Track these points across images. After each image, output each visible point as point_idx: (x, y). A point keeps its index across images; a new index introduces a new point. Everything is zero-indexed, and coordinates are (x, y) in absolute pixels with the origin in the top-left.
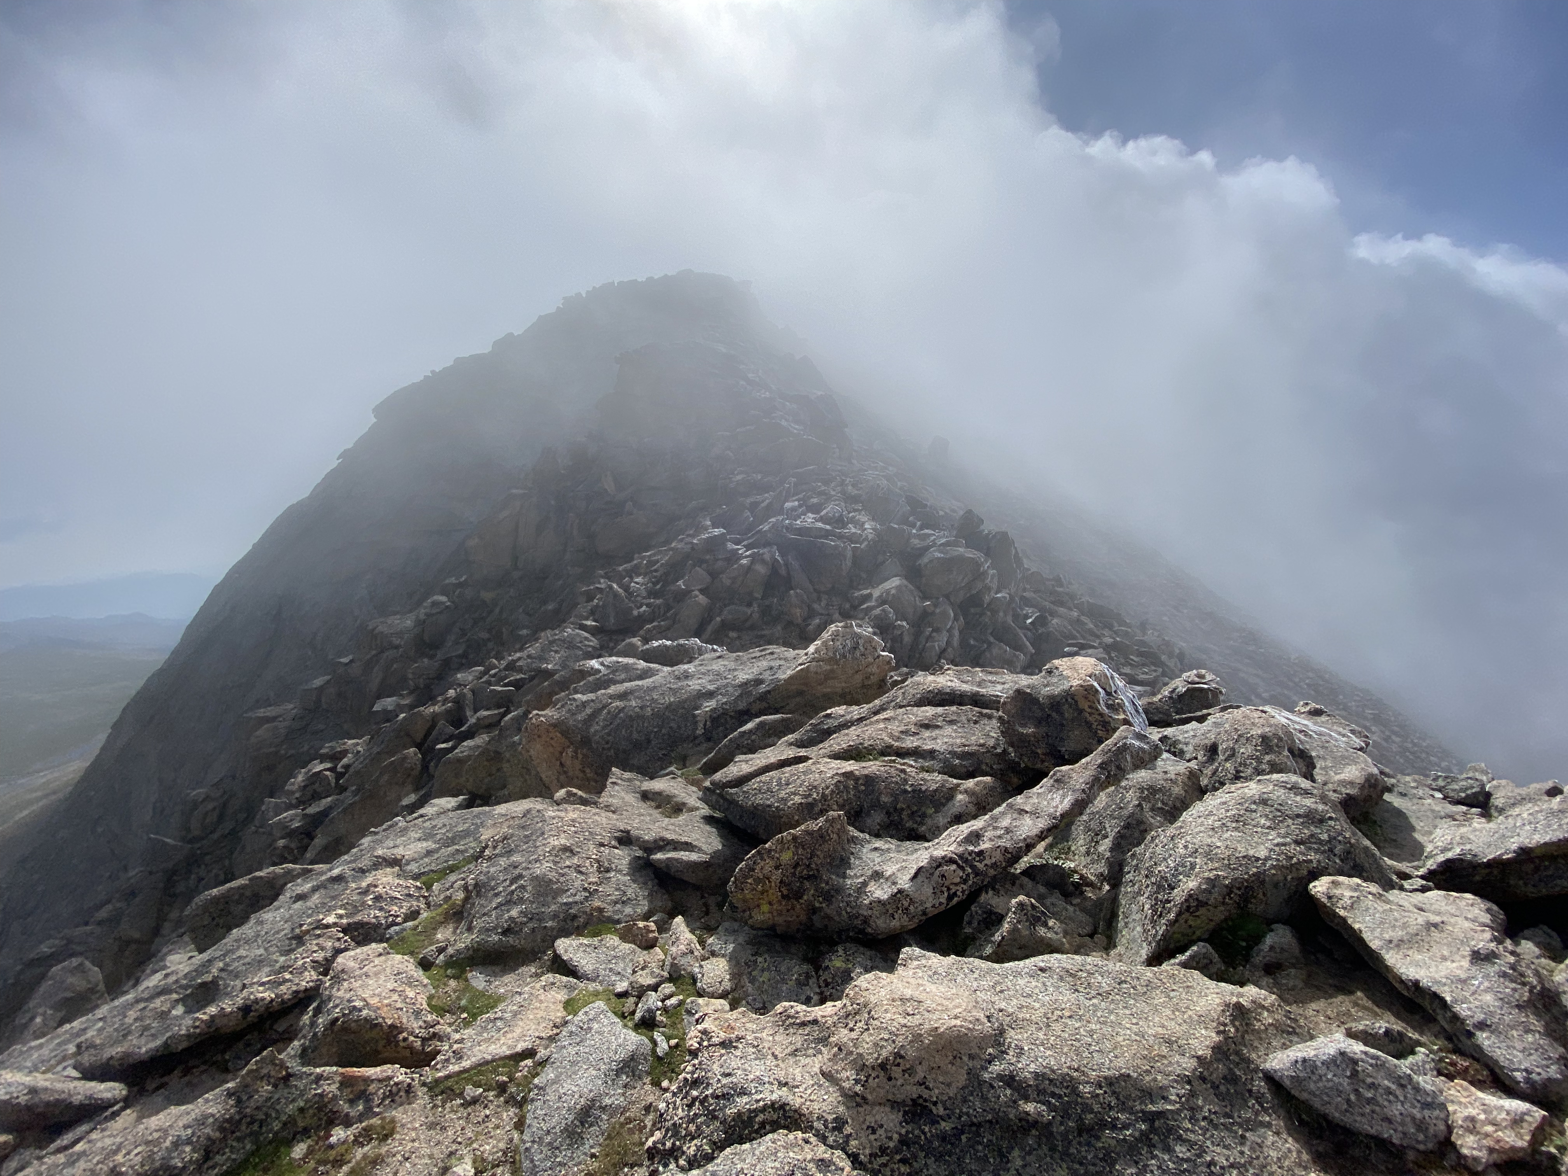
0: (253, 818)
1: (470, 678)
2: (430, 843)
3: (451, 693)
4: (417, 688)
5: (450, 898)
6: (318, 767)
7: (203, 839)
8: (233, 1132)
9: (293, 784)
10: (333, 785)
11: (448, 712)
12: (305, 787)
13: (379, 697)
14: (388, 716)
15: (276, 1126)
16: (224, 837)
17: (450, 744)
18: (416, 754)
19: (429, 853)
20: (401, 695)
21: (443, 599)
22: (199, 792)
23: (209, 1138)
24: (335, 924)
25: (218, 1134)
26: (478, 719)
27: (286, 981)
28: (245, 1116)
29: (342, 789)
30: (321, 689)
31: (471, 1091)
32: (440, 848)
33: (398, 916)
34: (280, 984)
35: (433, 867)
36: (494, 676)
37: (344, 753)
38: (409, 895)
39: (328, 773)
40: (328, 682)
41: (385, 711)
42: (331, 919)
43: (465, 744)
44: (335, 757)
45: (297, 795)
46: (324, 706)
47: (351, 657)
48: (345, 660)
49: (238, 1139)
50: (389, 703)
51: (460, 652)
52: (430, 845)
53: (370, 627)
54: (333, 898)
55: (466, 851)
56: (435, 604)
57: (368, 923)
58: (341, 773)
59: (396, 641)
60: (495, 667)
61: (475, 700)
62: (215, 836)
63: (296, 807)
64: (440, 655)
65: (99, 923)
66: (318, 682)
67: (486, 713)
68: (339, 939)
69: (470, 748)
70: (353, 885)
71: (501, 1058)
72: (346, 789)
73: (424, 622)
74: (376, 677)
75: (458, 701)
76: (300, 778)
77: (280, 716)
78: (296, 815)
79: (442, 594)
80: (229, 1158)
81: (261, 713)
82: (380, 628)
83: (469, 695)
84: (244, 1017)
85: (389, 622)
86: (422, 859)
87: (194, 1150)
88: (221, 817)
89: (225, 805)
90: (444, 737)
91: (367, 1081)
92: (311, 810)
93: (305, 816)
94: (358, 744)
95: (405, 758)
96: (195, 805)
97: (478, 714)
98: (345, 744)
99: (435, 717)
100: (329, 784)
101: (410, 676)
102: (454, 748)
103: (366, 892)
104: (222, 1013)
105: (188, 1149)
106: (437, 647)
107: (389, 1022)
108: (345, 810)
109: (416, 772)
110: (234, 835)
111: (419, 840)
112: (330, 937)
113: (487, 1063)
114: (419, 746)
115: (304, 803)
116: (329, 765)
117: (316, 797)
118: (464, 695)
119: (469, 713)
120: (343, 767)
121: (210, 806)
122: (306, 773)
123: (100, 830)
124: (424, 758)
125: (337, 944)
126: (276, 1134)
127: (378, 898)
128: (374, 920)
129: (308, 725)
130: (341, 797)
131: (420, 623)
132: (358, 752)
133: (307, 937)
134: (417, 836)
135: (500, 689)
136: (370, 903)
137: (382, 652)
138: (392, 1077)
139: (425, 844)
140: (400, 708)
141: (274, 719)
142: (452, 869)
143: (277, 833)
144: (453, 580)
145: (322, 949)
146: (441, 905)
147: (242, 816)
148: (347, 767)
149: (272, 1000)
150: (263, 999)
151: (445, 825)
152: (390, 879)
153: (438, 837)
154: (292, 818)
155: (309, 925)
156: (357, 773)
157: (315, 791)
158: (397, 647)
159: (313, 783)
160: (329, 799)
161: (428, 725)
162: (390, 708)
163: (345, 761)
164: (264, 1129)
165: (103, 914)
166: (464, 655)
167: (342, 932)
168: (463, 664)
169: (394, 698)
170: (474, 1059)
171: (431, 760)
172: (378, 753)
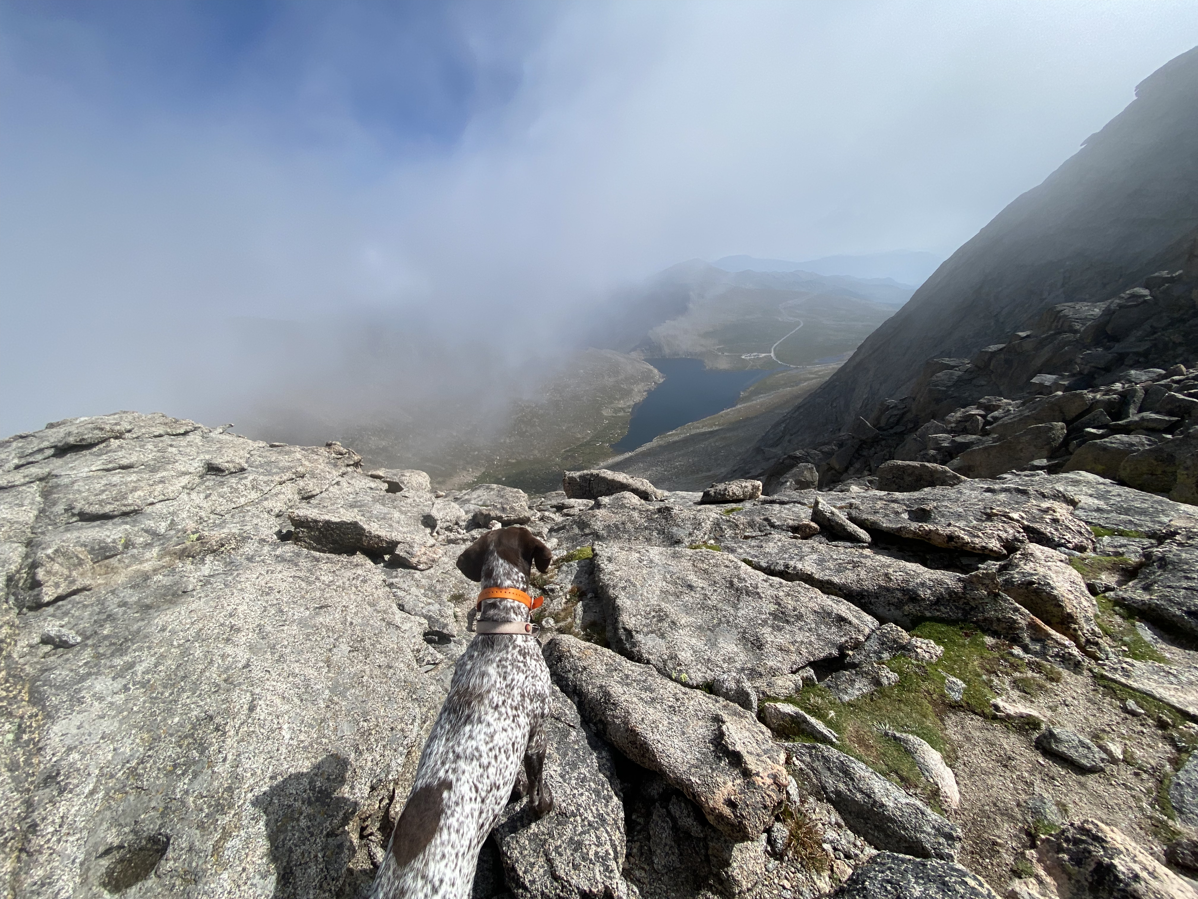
0: (917, 430)
1: (1144, 378)
2: (1102, 503)
3: (1118, 386)
4: (1080, 373)
5: (1122, 554)
6: (974, 411)
7: (884, 430)
8: (954, 601)
9: (953, 416)
10: (980, 427)
11: (1110, 402)
12: (960, 421)
13: (1040, 372)
14: (1043, 389)
15: (980, 616)
16: (896, 433)
17: (1101, 431)
18: (1062, 429)
19: (1099, 510)
20: (1062, 375)
21: (1145, 292)
22: (892, 401)
23: (941, 594)
24: (1018, 521)
25: (947, 596)
26: (1142, 419)
27: (978, 537)
28: (965, 598)
29: (985, 433)
30: (994, 353)
31: (1131, 704)
32: (1112, 512)
33: (1069, 542)
34: (975, 536)
35: (1102, 522)
36: (1178, 382)
37: (996, 408)
38: (1080, 533)
39: (979, 418)
40: (1001, 349)
41: (1041, 385)
42: (1015, 516)
43: (1118, 436)
44: (989, 408)
45: (953, 425)
46: (991, 368)
47: (1028, 333)
48: (1023, 334)
49: (957, 607)
50: (1048, 379)
51: (1141, 349)
52: (1102, 504)
53: (1058, 309)
54: (1017, 503)
55: (1141, 526)
56: (1133, 296)
57: (1042, 533)
58: (989, 421)
59: (1077, 327)
60: (1182, 374)
61: (1144, 400)
62: (892, 431)
63: (949, 432)
64: (1118, 347)
65: (822, 452)
66: (993, 348)
67: (1154, 416)
68: (1019, 532)
69: (1122, 443)
70: (1034, 502)
71: (1168, 704)
72: (988, 434)
73: (1114, 312)
74: (1045, 353)
75: (1126, 397)
76: (959, 414)
77: (957, 367)
78: (947, 438)
79: (1146, 287)
80: (948, 613)
81: (946, 361)
82: (1066, 312)
83: (1141, 394)
84: (948, 542)
85: (1077, 307)
86: (1091, 511)
87: (932, 594)
88: (898, 423)
89: (904, 414)
90: (1096, 424)
91: (1048, 635)
92: (959, 439)
93: (953, 441)
94: (1010, 404)
95: (1051, 429)
96: (888, 408)
97: (1144, 414)
98: (1000, 400)
99: (1095, 403)
100: (978, 426)
101: (1079, 361)
102: (1102, 436)
103: (1046, 511)
104: (936, 532)
105: (929, 591)
106: (1118, 341)
107: (1069, 611)
108: (985, 449)
109: (1055, 444)
110: (902, 435)
111: (1091, 496)
112: (1013, 527)
113: (1154, 697)
114: (1068, 423)
115: (955, 432)
116: (982, 413)
117: (965, 431)
118: (1135, 391)
119: (1132, 410)
120: (992, 417)
121: (895, 412)
122: (964, 413)
123: (835, 405)
124: (1068, 435)
125: (1017, 535)
126: (978, 620)
127: (1055, 521)
128: (1049, 534)
129: (974, 378)
130: (984, 439)
131: (1108, 313)
132: (1009, 410)
133: (995, 518)
134: (1090, 492)
135: (1181, 396)
136: (1048, 521)
137: (1060, 333)
138: (1068, 647)
139: (1096, 501)
140: (1057, 386)
141: (952, 367)
142: (1121, 534)
143: (931, 444)
144: (1165, 273)
145: (1006, 532)
146: (1109, 555)
147: (910, 425)
148: (996, 419)
149: (968, 543)
150: (963, 539)
151: (1119, 495)
152: (1064, 512)
153: (1112, 502)
154: (945, 439)
155: (998, 511)
156: (1004, 425)
157: (965, 427)
158: (1076, 332)
159: (966, 421)
160: (974, 437)
161: (1085, 408)
162: (1047, 383)
163: (996, 414)
164: (972, 613)
165: (826, 449)
166: (1146, 354)
167: (1023, 528)
168: (1139, 362)
169: (1054, 377)
170: (1141, 686)
171: (1075, 439)
172: (1028, 416)
